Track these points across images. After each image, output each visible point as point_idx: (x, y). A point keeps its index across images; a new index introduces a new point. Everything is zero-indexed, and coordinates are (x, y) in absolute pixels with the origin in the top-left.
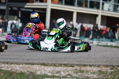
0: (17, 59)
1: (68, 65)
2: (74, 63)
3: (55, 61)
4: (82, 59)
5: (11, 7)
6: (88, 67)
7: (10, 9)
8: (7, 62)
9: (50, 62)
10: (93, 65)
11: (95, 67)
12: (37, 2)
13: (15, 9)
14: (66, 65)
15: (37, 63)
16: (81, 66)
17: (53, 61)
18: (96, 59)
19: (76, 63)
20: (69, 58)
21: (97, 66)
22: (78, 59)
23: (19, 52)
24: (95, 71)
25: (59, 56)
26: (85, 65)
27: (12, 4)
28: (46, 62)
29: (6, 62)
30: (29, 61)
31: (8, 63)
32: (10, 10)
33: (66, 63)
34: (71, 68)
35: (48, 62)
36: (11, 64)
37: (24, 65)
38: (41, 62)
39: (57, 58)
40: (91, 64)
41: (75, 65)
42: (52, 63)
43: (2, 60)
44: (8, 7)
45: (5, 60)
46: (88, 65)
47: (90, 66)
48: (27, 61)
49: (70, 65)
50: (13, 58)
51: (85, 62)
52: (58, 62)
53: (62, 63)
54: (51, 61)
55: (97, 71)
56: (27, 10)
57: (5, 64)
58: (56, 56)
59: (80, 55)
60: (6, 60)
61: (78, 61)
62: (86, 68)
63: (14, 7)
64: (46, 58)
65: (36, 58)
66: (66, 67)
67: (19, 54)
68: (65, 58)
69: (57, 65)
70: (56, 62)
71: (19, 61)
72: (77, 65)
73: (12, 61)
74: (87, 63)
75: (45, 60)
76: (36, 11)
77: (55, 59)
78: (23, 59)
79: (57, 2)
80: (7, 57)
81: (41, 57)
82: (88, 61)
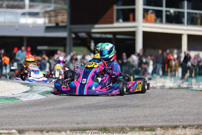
0: (60, 123)
1: (146, 128)
2: (156, 124)
3: (125, 123)
4: (174, 117)
5: (75, 33)
6: (180, 130)
7: (73, 36)
8: (42, 130)
9: (116, 125)
10: (189, 126)
11: (191, 130)
12: (119, 22)
13: (83, 35)
14: (141, 128)
15: (92, 128)
16: (168, 129)
17: (123, 122)
18: (198, 114)
19: (160, 124)
20: (153, 115)
21: (196, 127)
22: (166, 116)
23: (69, 111)
25: (136, 112)
26: (175, 127)
27: (77, 28)
28: (108, 125)
29: (40, 128)
32: (74, 39)
33: (142, 125)
34: (148, 133)
35: (112, 125)
36: (48, 132)
37: (68, 132)
38: (100, 125)
39: (131, 117)
40: (185, 124)
41: (158, 127)
42: (119, 126)
44: (70, 32)
45: (39, 125)
46: (181, 126)
47: (184, 127)
48: (75, 126)
49: (149, 127)
50: (55, 122)
51: (176, 122)
52: (130, 125)
53: (136, 125)
54: (119, 122)
56: (104, 36)
57: (38, 132)
58: (130, 114)
59: (173, 110)
60: (41, 126)
62: (175, 131)
63: (81, 32)
64: (110, 119)
65: (95, 118)
66: (141, 132)
67: (69, 114)
68: (145, 116)
69: (126, 130)
70: (125, 125)
71: (63, 126)
72: (161, 128)
73: (50, 126)
74: (180, 122)
75: (109, 122)
76: (118, 37)
77: (127, 120)
78: (72, 122)
79: (153, 20)
80: (45, 121)
81: (103, 118)
82: (183, 119)
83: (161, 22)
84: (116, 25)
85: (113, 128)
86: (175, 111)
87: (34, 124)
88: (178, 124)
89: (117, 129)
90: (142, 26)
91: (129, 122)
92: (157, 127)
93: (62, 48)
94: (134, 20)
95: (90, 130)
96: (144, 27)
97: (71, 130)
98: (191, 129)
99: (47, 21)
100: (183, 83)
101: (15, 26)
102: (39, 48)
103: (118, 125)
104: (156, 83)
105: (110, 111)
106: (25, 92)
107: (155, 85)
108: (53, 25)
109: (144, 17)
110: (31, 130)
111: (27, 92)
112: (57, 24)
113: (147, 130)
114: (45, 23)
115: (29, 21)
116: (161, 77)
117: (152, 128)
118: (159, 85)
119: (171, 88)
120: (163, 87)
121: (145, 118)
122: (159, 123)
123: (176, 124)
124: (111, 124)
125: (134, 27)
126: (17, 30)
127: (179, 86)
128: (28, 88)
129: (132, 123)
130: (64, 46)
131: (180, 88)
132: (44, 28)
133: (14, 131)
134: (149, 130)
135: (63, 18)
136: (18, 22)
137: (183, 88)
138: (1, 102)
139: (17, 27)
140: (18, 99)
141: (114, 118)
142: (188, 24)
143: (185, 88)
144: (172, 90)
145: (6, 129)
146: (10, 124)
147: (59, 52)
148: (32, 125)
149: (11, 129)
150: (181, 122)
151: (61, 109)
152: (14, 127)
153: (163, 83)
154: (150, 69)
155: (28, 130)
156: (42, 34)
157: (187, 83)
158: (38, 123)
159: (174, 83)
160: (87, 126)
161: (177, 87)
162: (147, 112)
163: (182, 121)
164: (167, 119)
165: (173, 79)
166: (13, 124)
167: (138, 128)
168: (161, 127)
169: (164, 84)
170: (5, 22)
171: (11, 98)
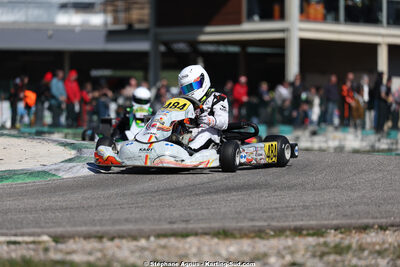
0: (136, 221)
1: (308, 229)
2: (326, 222)
3: (265, 221)
4: (361, 208)
5: (166, 44)
6: (373, 234)
7: (162, 48)
8: (99, 235)
9: (246, 224)
10: (392, 226)
11: (396, 233)
12: (253, 21)
13: (181, 47)
14: (298, 231)
15: (200, 231)
16: (351, 232)
17: (261, 219)
19: (335, 222)
20: (321, 205)
22: (347, 207)
23: (154, 197)
24: (390, 244)
25: (288, 199)
26: (365, 228)
27: (169, 33)
28: (230, 225)
29: (98, 232)
30: (175, 226)
31: (100, 238)
32: (163, 54)
33: (299, 223)
34: (311, 240)
35: (240, 224)
36: (112, 239)
37: (152, 239)
38: (216, 225)
39: (276, 209)
40: (384, 221)
41: (331, 229)
42: (253, 226)
43: (84, 229)
44: (156, 42)
45: (95, 225)
46: (376, 227)
47: (383, 228)
48: (166, 227)
49: (313, 229)
50: (127, 220)
51: (367, 218)
52: (274, 224)
53: (286, 224)
54: (252, 220)
55: (396, 244)
56: (222, 49)
57: (92, 240)
58: (276, 203)
59: (360, 194)
60: (98, 228)
61: (345, 216)
62: (364, 235)
63: (178, 41)
64: (236, 212)
65: (205, 212)
66: (297, 239)
67: (153, 204)
68: (305, 207)
69: (267, 234)
70: (265, 224)
71: (143, 227)
72: (336, 230)
73: (117, 227)
74: (373, 218)
75: (233, 218)
76: (251, 50)
77: (269, 214)
78: (160, 220)
79: (320, 16)
80: (108, 217)
81: (223, 210)
82: (380, 213)
83: (336, 20)
84: (246, 26)
85: (240, 230)
86: (364, 196)
87: (86, 224)
88: (371, 221)
89: (251, 232)
90: (298, 28)
91: (273, 219)
92: (328, 228)
93: (140, 74)
94: (282, 16)
95: (196, 234)
96: (301, 30)
97: (159, 236)
98: (395, 231)
99: (110, 19)
100: (379, 140)
101: (47, 30)
102: (95, 73)
103: (251, 224)
104: (326, 142)
105: (234, 196)
106: (66, 161)
107: (324, 145)
108: (122, 27)
109: (302, 10)
110: (79, 237)
111: (70, 160)
112: (130, 26)
113: (309, 235)
114: (106, 24)
115: (74, 19)
116: (336, 128)
117: (318, 230)
118: (333, 144)
119: (356, 151)
120: (340, 149)
121: (305, 211)
122: (333, 219)
123: (366, 221)
124: (237, 222)
125: (282, 31)
126: (50, 37)
127: (373, 147)
128: (72, 153)
129: (278, 221)
130: (145, 68)
131: (373, 150)
132: (104, 34)
133: (45, 238)
134: (313, 235)
135: (142, 14)
136: (53, 23)
137: (379, 151)
138: (20, 182)
139: (50, 33)
140: (54, 175)
141: (243, 211)
142: (388, 23)
143: (383, 151)
144: (357, 155)
145: (30, 235)
146: (37, 224)
147: (133, 82)
148: (81, 226)
149: (39, 235)
150: (376, 218)
151: (139, 193)
152: (46, 230)
153: (340, 140)
154: (315, 113)
155: (72, 236)
156: (100, 45)
157: (389, 141)
158: (93, 223)
159: (362, 140)
160: (190, 226)
161: (368, 148)
162: (309, 198)
163: (378, 215)
164: (349, 213)
165: (359, 132)
166: (43, 224)
167: (290, 230)
168: (337, 228)
169: (343, 143)
170: (26, 23)
171: (39, 172)
